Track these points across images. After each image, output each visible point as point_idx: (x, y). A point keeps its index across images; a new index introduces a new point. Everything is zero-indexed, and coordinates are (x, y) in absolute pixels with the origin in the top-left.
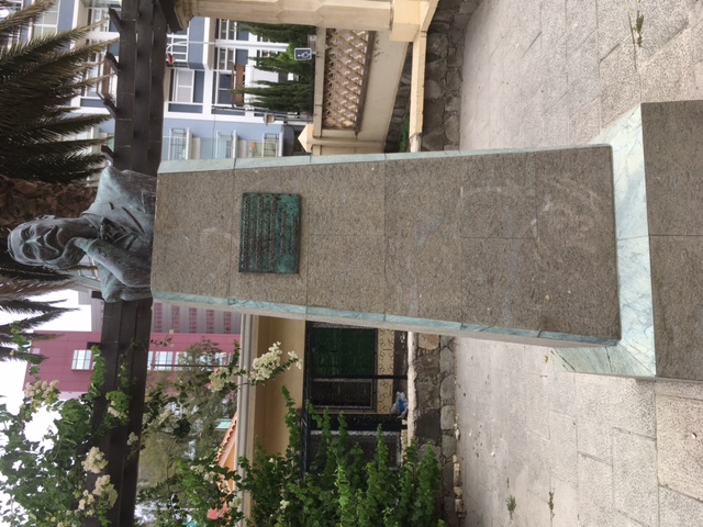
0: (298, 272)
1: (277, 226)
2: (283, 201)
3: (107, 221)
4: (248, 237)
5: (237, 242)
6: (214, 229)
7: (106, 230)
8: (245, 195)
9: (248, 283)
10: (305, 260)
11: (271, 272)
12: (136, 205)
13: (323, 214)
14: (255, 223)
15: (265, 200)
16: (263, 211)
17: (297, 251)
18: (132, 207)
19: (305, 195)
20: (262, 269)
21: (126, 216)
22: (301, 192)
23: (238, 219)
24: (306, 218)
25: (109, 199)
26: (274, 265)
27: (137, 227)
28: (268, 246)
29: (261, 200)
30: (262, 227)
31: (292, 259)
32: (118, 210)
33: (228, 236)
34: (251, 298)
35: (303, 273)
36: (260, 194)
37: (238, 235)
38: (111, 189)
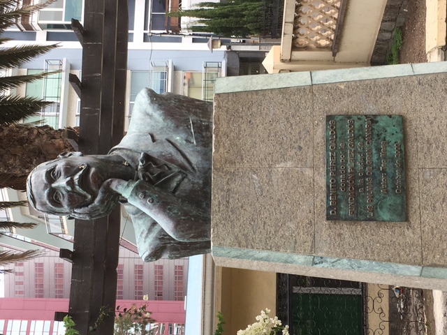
0: (407, 219)
1: (375, 158)
2: (381, 124)
3: (147, 157)
4: (336, 173)
5: (322, 181)
6: (289, 164)
7: (146, 168)
8: (329, 118)
9: (340, 235)
10: (416, 203)
11: (371, 220)
12: (184, 135)
13: (436, 140)
14: (345, 154)
15: (357, 125)
16: (355, 138)
17: (403, 191)
18: (178, 138)
19: (410, 116)
20: (358, 217)
21: (171, 150)
22: (404, 112)
23: (322, 150)
24: (413, 147)
25: (148, 129)
26: (374, 210)
27: (187, 164)
28: (364, 185)
29: (352, 124)
30: (355, 161)
31: (398, 201)
32: (162, 143)
33: (309, 172)
34: (345, 254)
35: (414, 219)
36: (349, 117)
37: (323, 170)
38: (150, 116)
